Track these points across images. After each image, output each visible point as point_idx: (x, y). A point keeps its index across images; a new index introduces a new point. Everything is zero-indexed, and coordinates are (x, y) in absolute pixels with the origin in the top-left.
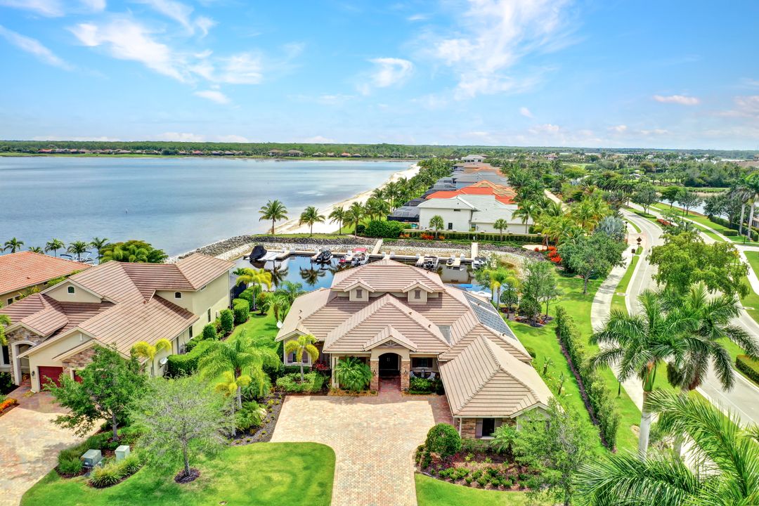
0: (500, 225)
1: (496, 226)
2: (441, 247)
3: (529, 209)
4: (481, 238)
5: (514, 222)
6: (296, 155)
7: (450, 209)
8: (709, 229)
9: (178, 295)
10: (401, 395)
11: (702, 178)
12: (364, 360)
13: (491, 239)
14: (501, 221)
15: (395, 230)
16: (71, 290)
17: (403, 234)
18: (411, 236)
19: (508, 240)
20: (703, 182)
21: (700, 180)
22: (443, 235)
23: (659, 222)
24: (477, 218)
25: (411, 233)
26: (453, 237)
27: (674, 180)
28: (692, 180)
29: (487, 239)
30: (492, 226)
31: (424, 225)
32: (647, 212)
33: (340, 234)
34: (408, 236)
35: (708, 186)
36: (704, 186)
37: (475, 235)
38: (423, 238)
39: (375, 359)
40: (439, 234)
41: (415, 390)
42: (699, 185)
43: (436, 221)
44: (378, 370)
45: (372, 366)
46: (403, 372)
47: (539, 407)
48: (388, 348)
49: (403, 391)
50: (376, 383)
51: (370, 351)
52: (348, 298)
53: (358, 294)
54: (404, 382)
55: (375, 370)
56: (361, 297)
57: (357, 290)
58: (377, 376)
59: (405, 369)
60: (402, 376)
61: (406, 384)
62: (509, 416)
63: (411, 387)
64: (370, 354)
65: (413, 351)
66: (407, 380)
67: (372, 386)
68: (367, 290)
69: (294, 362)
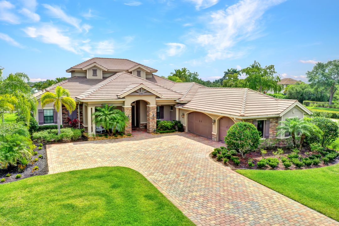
44: (131, 115)
45: (126, 112)
46: (151, 116)
47: (297, 105)
48: (139, 95)
49: (151, 132)
50: (130, 128)
51: (124, 98)
52: (86, 77)
53: (94, 73)
54: (152, 125)
55: (128, 116)
56: (97, 76)
57: (93, 70)
58: (131, 121)
59: (153, 113)
60: (151, 120)
61: (153, 126)
62: (279, 114)
63: (159, 128)
64: (124, 102)
65: (159, 97)
66: (155, 123)
67: (126, 131)
68: (101, 70)
69: (44, 123)
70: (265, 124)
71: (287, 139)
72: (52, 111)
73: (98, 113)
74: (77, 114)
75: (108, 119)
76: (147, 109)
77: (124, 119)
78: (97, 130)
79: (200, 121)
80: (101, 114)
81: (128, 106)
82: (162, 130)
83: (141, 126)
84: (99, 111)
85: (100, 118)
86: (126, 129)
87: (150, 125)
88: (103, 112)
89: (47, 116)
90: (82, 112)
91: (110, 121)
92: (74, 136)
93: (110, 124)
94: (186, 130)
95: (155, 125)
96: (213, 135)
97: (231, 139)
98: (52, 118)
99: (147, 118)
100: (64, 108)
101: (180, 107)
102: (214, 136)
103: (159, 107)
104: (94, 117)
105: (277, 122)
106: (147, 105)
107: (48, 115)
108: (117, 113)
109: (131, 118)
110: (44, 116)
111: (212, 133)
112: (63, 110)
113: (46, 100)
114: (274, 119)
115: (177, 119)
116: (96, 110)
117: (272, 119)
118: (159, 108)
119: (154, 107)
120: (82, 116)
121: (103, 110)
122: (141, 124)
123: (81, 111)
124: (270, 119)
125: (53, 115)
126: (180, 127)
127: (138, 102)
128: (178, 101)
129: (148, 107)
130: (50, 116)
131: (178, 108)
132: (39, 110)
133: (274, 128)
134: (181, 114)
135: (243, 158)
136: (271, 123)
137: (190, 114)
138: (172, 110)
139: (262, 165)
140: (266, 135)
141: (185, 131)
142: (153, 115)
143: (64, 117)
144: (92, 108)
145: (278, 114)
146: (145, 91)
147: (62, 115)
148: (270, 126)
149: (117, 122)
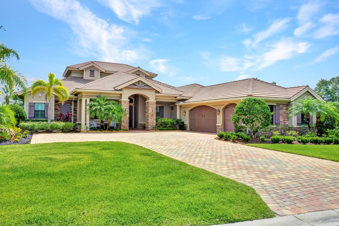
44: (128, 110)
45: (123, 106)
46: (150, 112)
47: (308, 91)
48: (138, 89)
49: (150, 130)
50: (127, 123)
51: (121, 90)
52: (83, 78)
53: (91, 74)
54: (152, 121)
55: (126, 110)
56: (94, 77)
57: (90, 70)
58: (128, 116)
59: (152, 109)
60: (150, 116)
61: (152, 123)
62: (290, 98)
63: (159, 125)
64: (121, 95)
65: (159, 92)
66: (154, 119)
67: (123, 126)
68: (98, 71)
69: (35, 118)
70: (275, 109)
71: (299, 128)
72: (43, 105)
73: (92, 103)
74: (71, 110)
75: (103, 109)
76: (146, 105)
77: (121, 111)
78: (91, 127)
79: (203, 116)
80: (96, 103)
81: (125, 99)
82: (162, 127)
83: (139, 127)
84: (94, 101)
85: (94, 108)
86: (123, 124)
87: (149, 121)
88: (98, 102)
89: (38, 111)
90: (76, 109)
91: (105, 111)
92: (64, 126)
93: (105, 114)
94: (188, 128)
95: (155, 122)
96: (217, 127)
97: (239, 115)
98: (43, 113)
99: (146, 115)
100: (56, 103)
101: (181, 103)
102: (219, 127)
103: (158, 107)
104: (88, 107)
105: (287, 109)
106: (146, 101)
107: (40, 109)
108: (113, 104)
109: (129, 112)
110: (35, 111)
111: (217, 125)
112: (56, 106)
113: (37, 87)
114: (284, 105)
115: (178, 117)
116: (91, 100)
117: (282, 105)
118: (158, 109)
119: (153, 103)
120: (76, 113)
121: (98, 99)
122: (139, 124)
123: (75, 107)
124: (280, 105)
125: (44, 110)
126: (182, 124)
127: (136, 96)
128: (179, 98)
129: (147, 102)
130: (41, 111)
131: (178, 105)
132: (29, 103)
133: (285, 115)
134: (182, 111)
135: (254, 138)
136: (281, 109)
137: (191, 110)
138: (173, 111)
139: (277, 139)
140: (276, 122)
141: (186, 129)
142: (153, 111)
143: (56, 113)
144: (86, 100)
145: (288, 98)
146: (144, 85)
147: (55, 111)
148: (280, 113)
149: (114, 113)
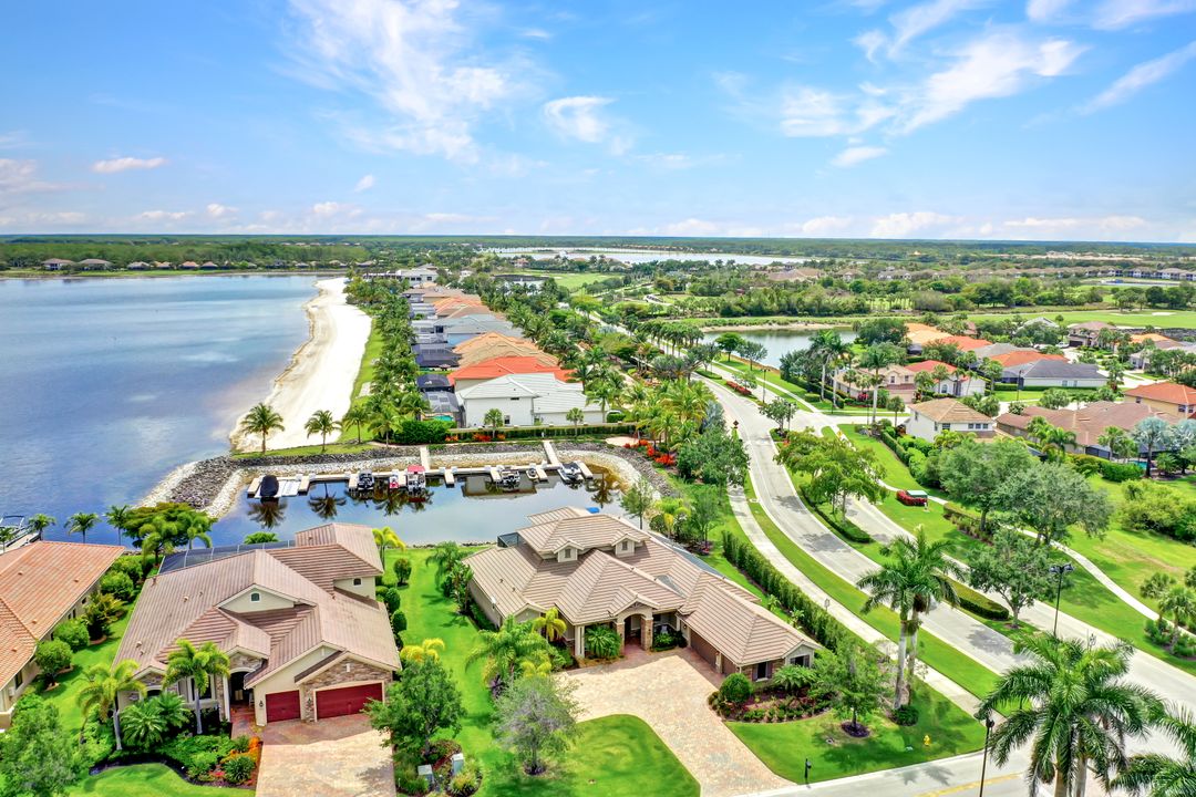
0: (574, 415)
1: (569, 418)
2: (506, 451)
3: (606, 392)
4: (550, 433)
5: (588, 409)
6: (99, 268)
7: (506, 398)
8: (786, 392)
9: (357, 582)
10: (648, 654)
11: (740, 305)
12: (611, 625)
13: (564, 434)
14: (576, 410)
15: (439, 432)
16: (255, 597)
17: (449, 435)
18: (459, 438)
19: (583, 433)
20: (742, 310)
21: (738, 308)
22: (502, 433)
23: (729, 385)
24: (541, 406)
25: (459, 435)
26: (515, 435)
27: (707, 309)
28: (729, 308)
29: (558, 434)
30: (564, 417)
31: (475, 420)
32: (709, 369)
33: (360, 443)
34: (456, 438)
35: (747, 315)
36: (744, 315)
37: (543, 430)
38: (478, 440)
39: (621, 623)
40: (497, 433)
41: (659, 647)
42: (737, 315)
43: (492, 416)
45: (619, 631)
46: (647, 630)
48: (634, 610)
49: (647, 650)
51: (617, 615)
53: (566, 554)
55: (621, 635)
56: (570, 557)
57: (565, 550)
59: (648, 627)
60: (646, 635)
61: (649, 642)
65: (656, 609)
66: (651, 638)
68: (576, 549)
83: (632, 634)
87: (645, 641)
94: (689, 646)
101: (681, 619)
102: (718, 667)
106: (641, 617)
115: (678, 629)
119: (650, 621)
122: (632, 631)
128: (679, 611)
144: (581, 628)
146: (640, 605)
